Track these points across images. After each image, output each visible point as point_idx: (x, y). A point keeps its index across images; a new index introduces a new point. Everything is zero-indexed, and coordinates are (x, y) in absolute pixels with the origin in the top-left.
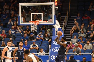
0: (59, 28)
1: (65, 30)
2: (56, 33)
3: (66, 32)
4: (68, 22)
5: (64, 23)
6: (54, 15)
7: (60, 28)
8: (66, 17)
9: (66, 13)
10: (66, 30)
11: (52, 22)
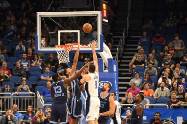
0: (109, 58)
1: (119, 61)
2: (103, 67)
3: (121, 65)
4: (125, 47)
5: (119, 48)
6: (101, 35)
7: (112, 57)
8: (121, 37)
9: (123, 31)
10: (122, 61)
11: (98, 47)
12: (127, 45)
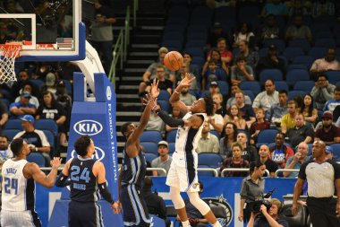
0: (97, 72)
1: (118, 79)
2: (85, 91)
3: (122, 87)
4: (130, 49)
5: (117, 51)
6: (80, 25)
8: (122, 29)
9: (125, 16)
10: (124, 78)
11: (74, 50)
12: (134, 46)
